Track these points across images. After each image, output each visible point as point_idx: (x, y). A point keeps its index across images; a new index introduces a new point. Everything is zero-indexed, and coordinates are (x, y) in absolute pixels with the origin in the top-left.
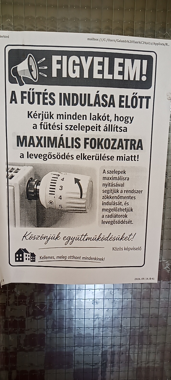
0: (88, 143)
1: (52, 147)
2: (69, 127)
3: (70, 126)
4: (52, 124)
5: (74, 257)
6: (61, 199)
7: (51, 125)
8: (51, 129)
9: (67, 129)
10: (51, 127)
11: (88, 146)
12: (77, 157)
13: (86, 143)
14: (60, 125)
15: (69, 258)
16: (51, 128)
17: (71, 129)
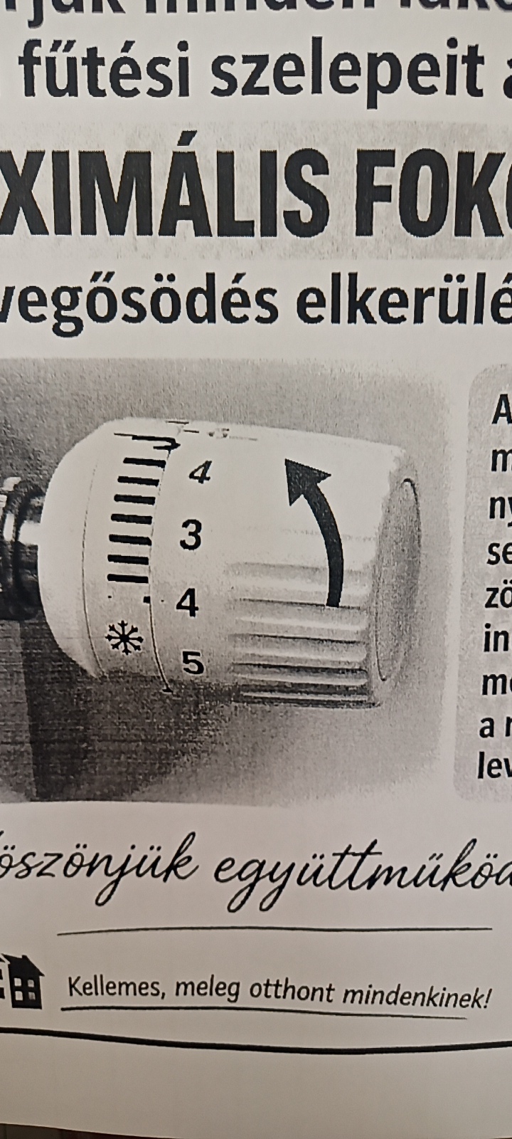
0: (384, 193)
1: (117, 228)
2: (242, 72)
3: (247, 59)
4: (110, 54)
5: (290, 990)
6: (193, 614)
7: (102, 61)
8: (103, 93)
9: (223, 85)
10: (104, 74)
11: (386, 214)
12: (302, 305)
13: (368, 194)
14: (175, 55)
15: (255, 993)
16: (104, 81)
17: (259, 84)
